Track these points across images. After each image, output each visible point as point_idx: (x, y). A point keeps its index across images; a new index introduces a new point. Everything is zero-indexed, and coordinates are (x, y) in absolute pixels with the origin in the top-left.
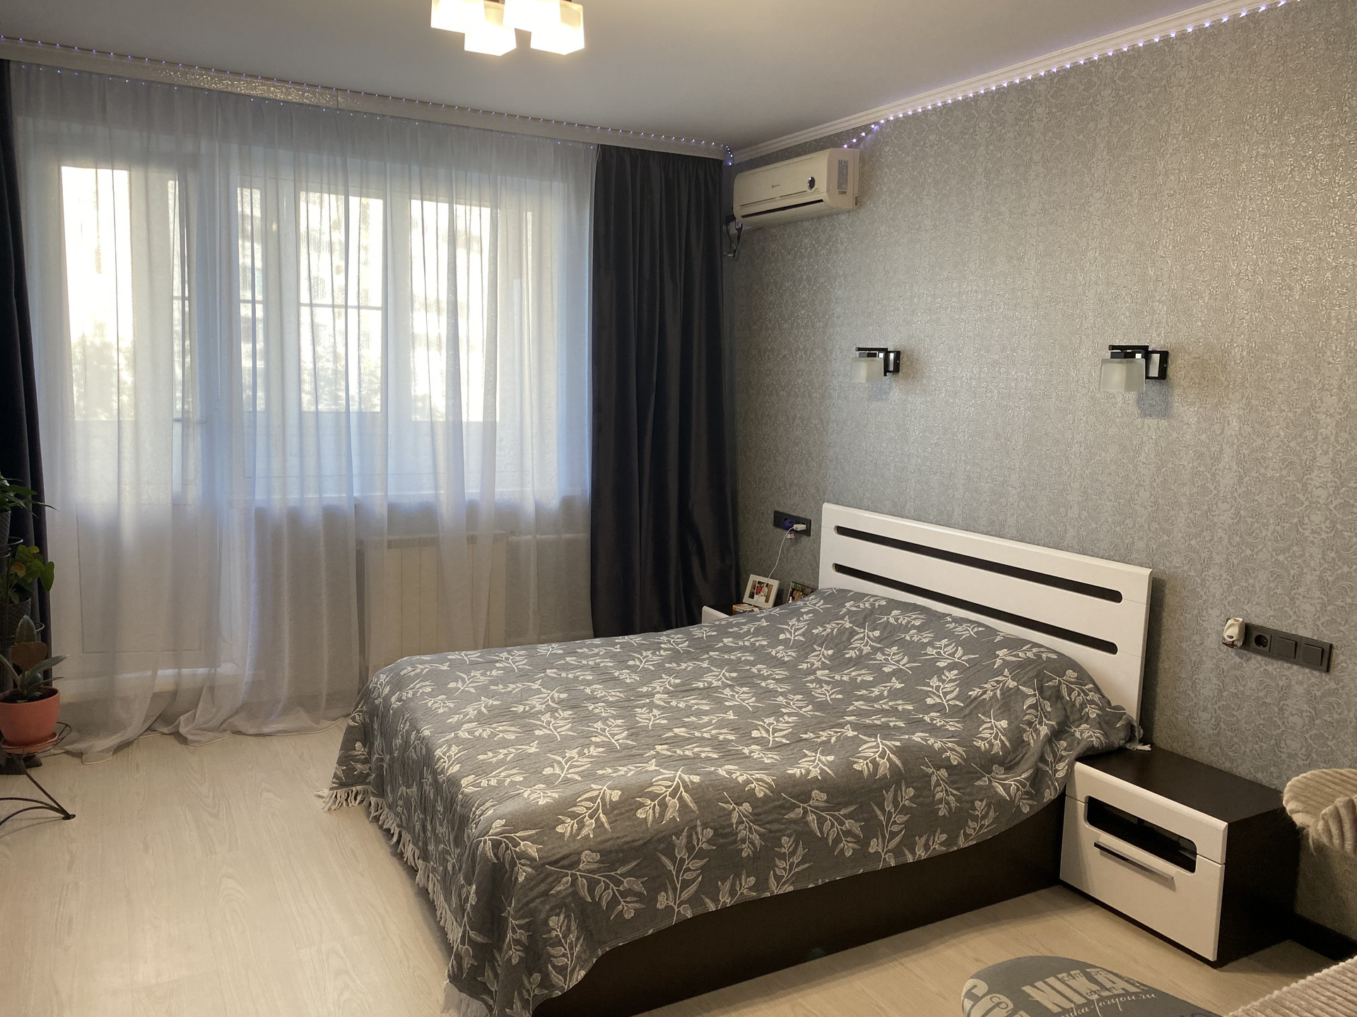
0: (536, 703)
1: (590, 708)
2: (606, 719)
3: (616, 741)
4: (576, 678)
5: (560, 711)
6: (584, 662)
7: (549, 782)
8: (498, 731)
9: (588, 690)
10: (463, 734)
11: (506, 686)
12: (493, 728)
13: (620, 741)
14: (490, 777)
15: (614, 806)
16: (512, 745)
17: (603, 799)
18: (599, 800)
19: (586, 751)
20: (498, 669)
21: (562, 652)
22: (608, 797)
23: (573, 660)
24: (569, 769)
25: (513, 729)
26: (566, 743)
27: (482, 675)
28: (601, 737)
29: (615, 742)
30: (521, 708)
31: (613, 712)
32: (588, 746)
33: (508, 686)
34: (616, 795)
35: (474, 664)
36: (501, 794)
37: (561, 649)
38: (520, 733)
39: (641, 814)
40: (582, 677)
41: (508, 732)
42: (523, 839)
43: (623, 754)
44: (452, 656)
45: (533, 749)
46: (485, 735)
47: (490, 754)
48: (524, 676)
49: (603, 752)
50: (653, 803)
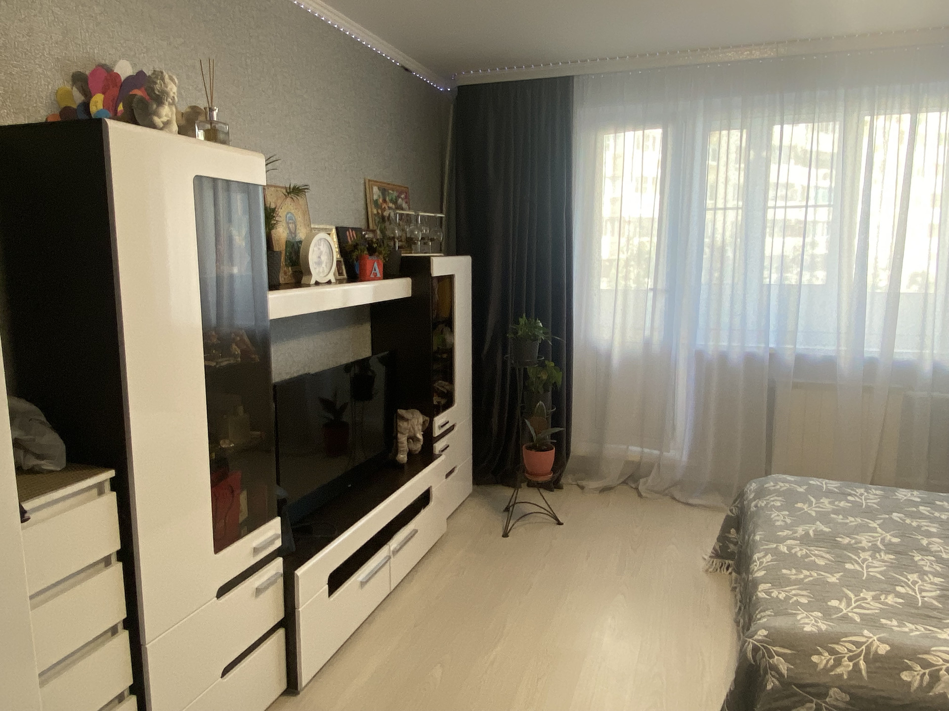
0: (864, 540)
1: (916, 559)
2: (926, 573)
3: (921, 597)
4: (919, 527)
5: (882, 554)
6: (937, 514)
7: (827, 614)
8: (812, 554)
9: (925, 542)
10: (783, 548)
11: (845, 517)
12: (809, 550)
13: (926, 599)
14: (782, 591)
15: (877, 658)
16: (817, 570)
17: (868, 648)
18: (864, 647)
19: (883, 597)
20: (848, 501)
21: (919, 500)
22: (874, 648)
23: (925, 510)
24: (855, 608)
25: (828, 556)
26: (870, 583)
27: (830, 503)
28: (908, 589)
29: (920, 599)
30: (846, 540)
31: (938, 568)
32: (888, 593)
33: (848, 518)
34: (883, 649)
35: (829, 493)
36: (782, 608)
37: (919, 497)
38: (832, 561)
39: (905, 676)
40: (926, 528)
41: (821, 557)
42: (778, 654)
43: (920, 612)
44: (814, 482)
45: (833, 579)
46: (799, 554)
47: (794, 571)
48: (869, 513)
49: (900, 603)
50: (923, 671)
